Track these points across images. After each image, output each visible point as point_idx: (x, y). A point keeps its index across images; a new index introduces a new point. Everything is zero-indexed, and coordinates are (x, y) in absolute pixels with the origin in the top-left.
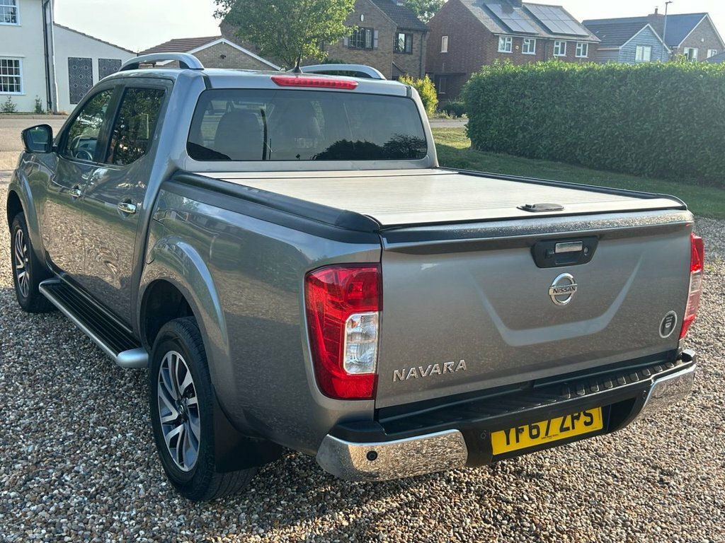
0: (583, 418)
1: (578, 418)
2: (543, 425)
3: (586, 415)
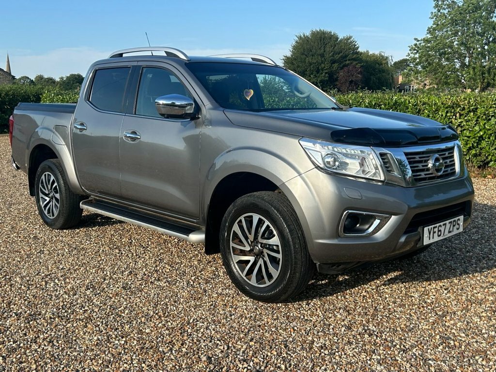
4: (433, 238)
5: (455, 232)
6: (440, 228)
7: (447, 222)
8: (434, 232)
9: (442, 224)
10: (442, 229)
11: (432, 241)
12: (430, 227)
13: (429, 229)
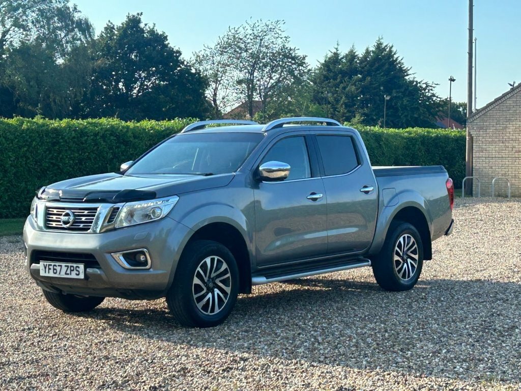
4: (49, 273)
5: (73, 275)
6: (55, 267)
7: (63, 264)
8: (49, 269)
9: (57, 264)
10: (58, 268)
11: (47, 275)
12: (45, 263)
13: (44, 265)
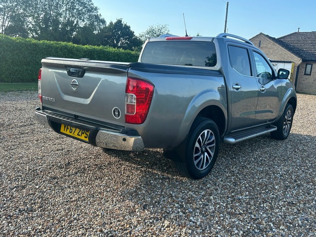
0: (85, 135)
1: (83, 133)
2: (74, 129)
3: (86, 134)
